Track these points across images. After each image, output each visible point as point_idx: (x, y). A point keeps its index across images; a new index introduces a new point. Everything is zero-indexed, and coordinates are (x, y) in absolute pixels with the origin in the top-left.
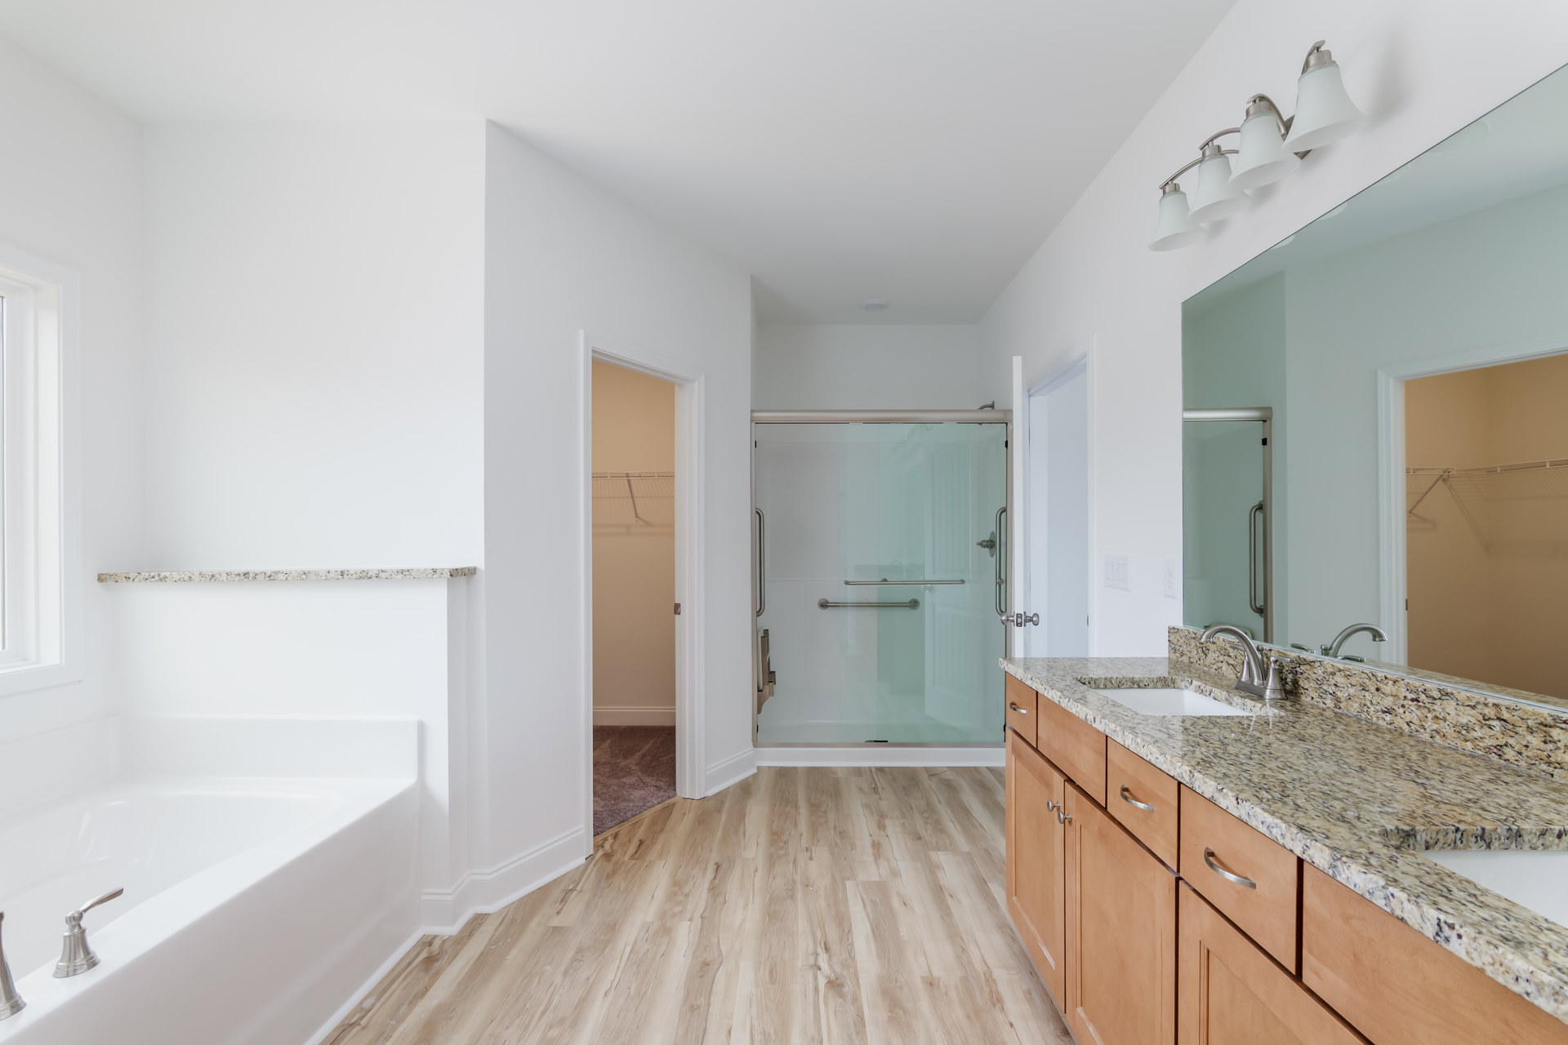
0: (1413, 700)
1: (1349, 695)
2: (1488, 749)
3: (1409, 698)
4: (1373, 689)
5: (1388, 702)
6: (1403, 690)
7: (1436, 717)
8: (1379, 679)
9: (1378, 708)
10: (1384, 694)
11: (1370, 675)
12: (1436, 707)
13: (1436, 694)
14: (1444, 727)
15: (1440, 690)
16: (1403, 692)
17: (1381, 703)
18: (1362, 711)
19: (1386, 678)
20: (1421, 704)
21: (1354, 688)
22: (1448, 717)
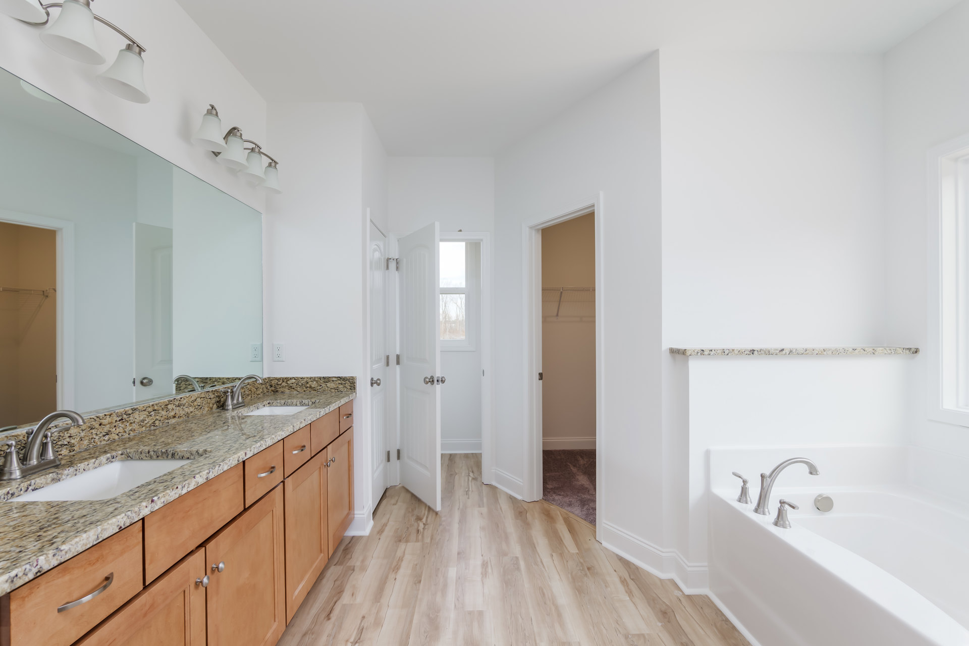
0: (120, 421)
1: (81, 438)
2: (150, 426)
3: (118, 420)
4: (97, 426)
5: (106, 429)
6: (115, 418)
7: (131, 423)
8: (101, 418)
9: (100, 435)
10: (104, 425)
11: (96, 418)
12: (130, 418)
13: (130, 412)
14: (135, 426)
15: (132, 409)
16: (116, 418)
17: (102, 431)
18: (90, 443)
19: (105, 415)
20: (124, 420)
21: (84, 432)
22: (136, 420)
